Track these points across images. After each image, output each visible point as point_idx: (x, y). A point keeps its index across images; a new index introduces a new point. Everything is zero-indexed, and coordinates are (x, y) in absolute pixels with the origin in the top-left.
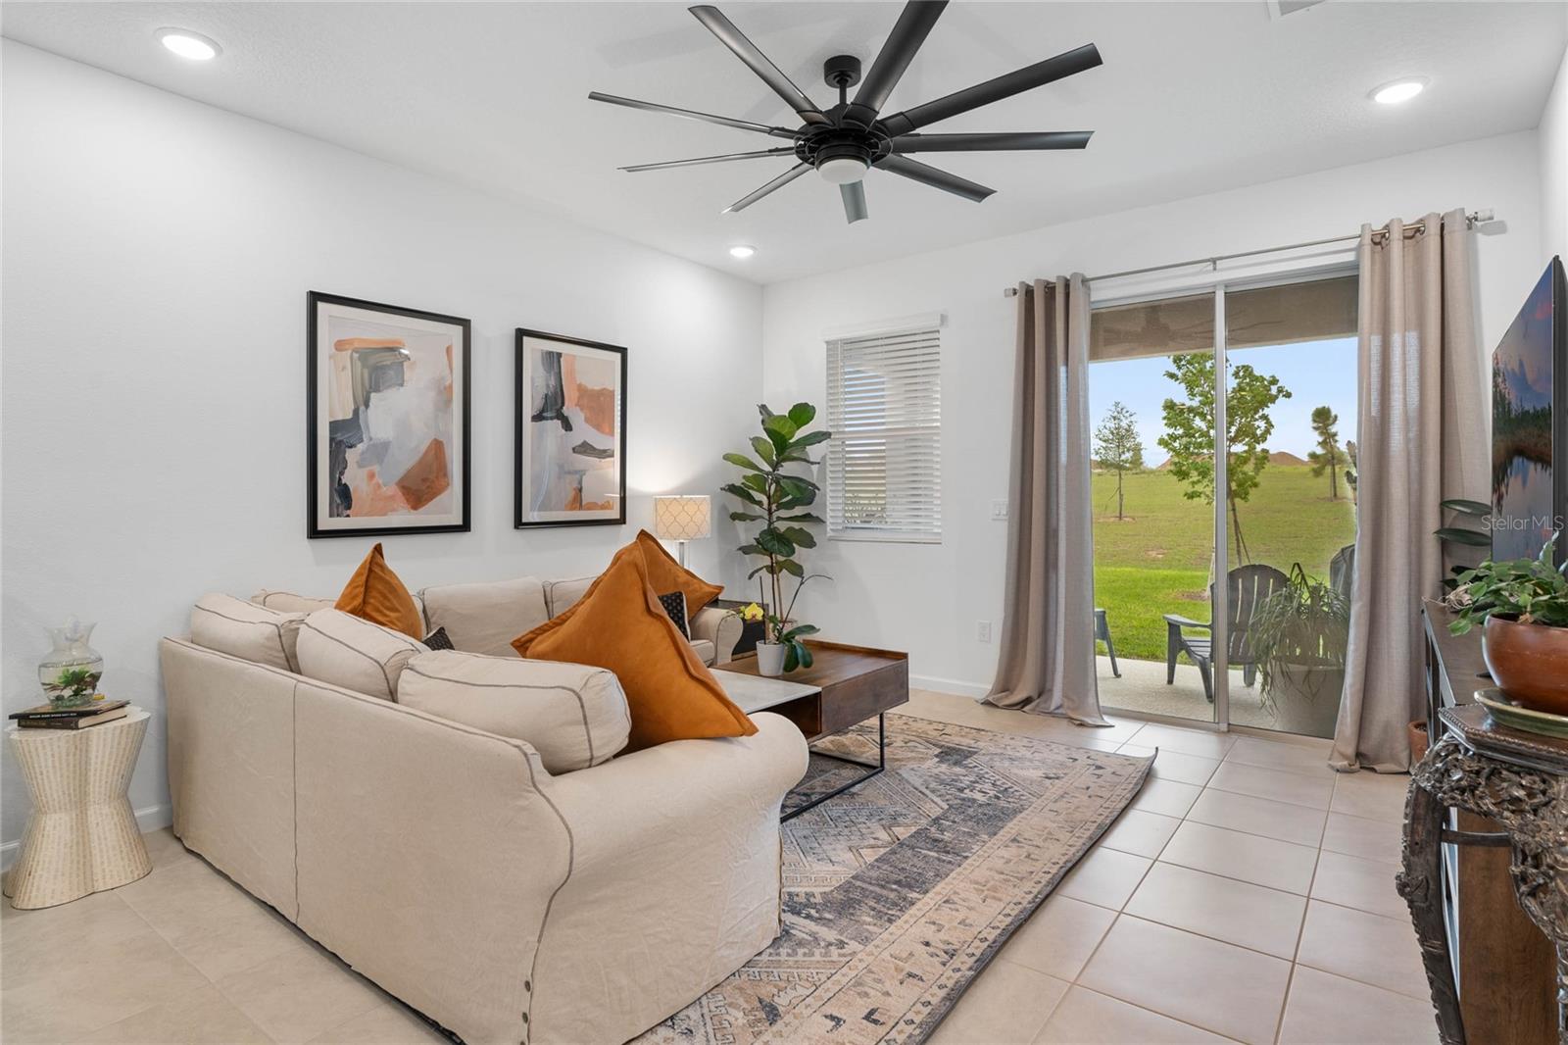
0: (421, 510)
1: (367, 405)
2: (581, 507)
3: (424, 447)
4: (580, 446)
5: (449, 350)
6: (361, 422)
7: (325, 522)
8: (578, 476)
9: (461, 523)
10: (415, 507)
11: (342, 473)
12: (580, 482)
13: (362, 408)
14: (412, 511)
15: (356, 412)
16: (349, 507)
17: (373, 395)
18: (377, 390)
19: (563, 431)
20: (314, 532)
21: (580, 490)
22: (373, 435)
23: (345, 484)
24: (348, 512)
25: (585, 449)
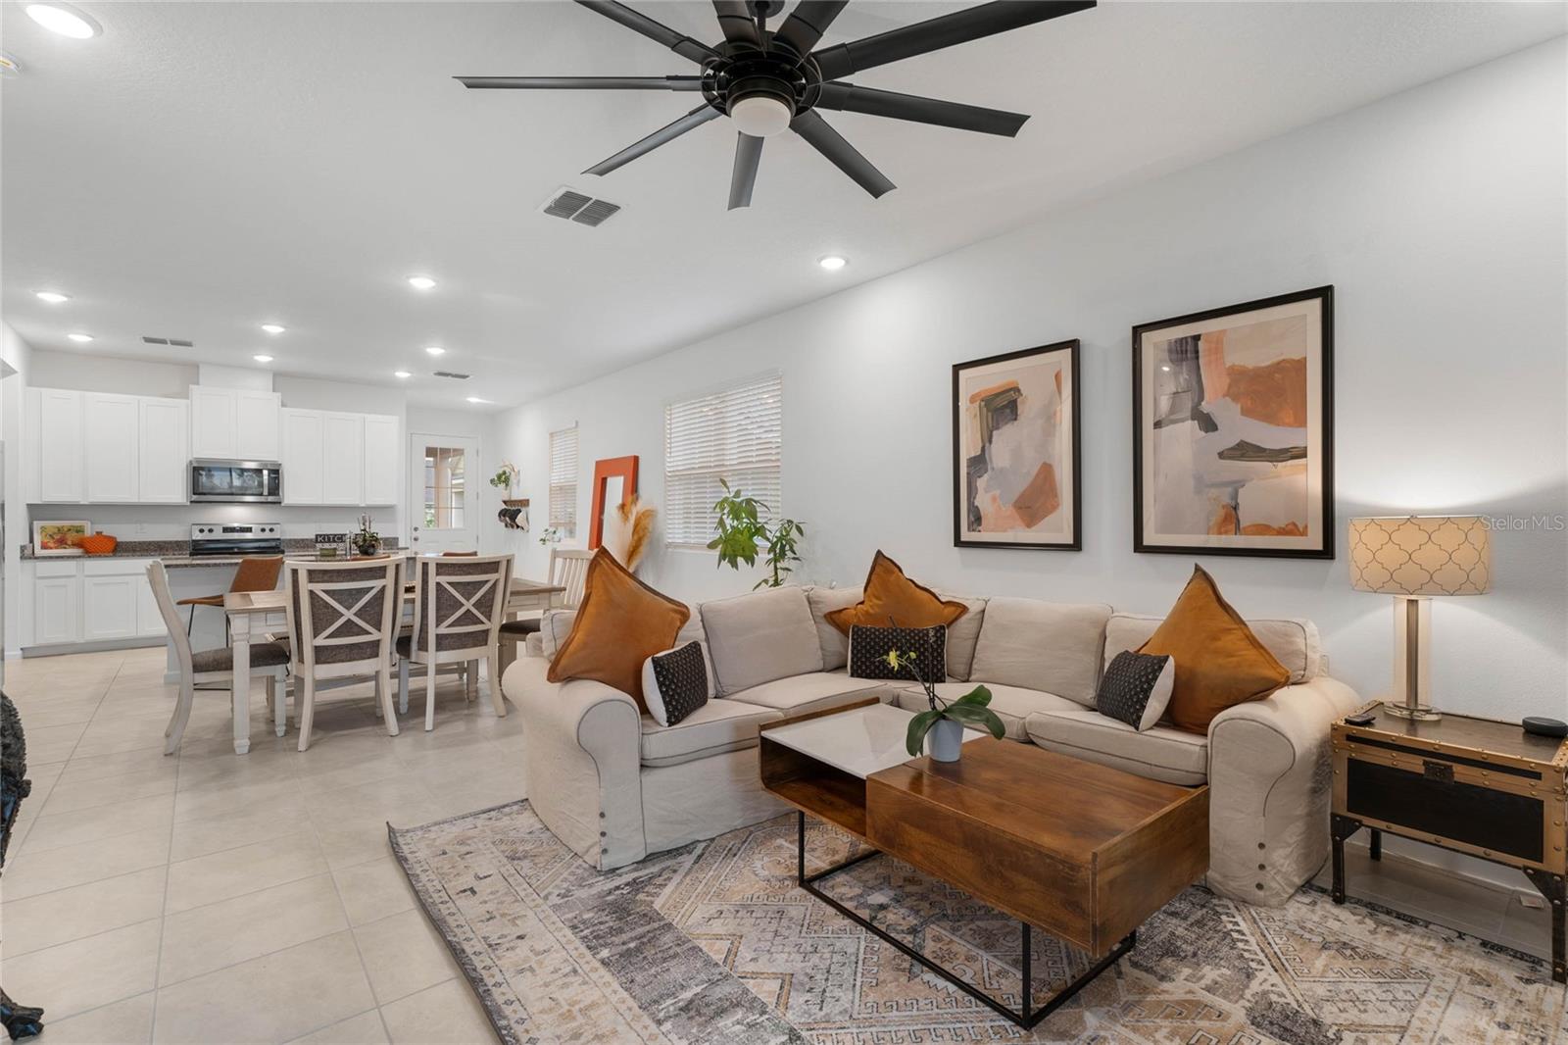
0: (1033, 528)
1: (990, 442)
2: (1238, 530)
3: (1035, 470)
4: (1232, 449)
5: (1058, 377)
6: (987, 456)
7: (965, 536)
8: (1230, 489)
9: (1072, 542)
10: (1029, 526)
11: (974, 498)
12: (1235, 496)
13: (987, 445)
14: (1027, 529)
15: (983, 449)
16: (980, 524)
17: (995, 432)
18: (997, 428)
19: (1203, 433)
20: (958, 543)
21: (1235, 508)
22: (995, 466)
23: (977, 507)
24: (980, 528)
25: (1245, 451)
